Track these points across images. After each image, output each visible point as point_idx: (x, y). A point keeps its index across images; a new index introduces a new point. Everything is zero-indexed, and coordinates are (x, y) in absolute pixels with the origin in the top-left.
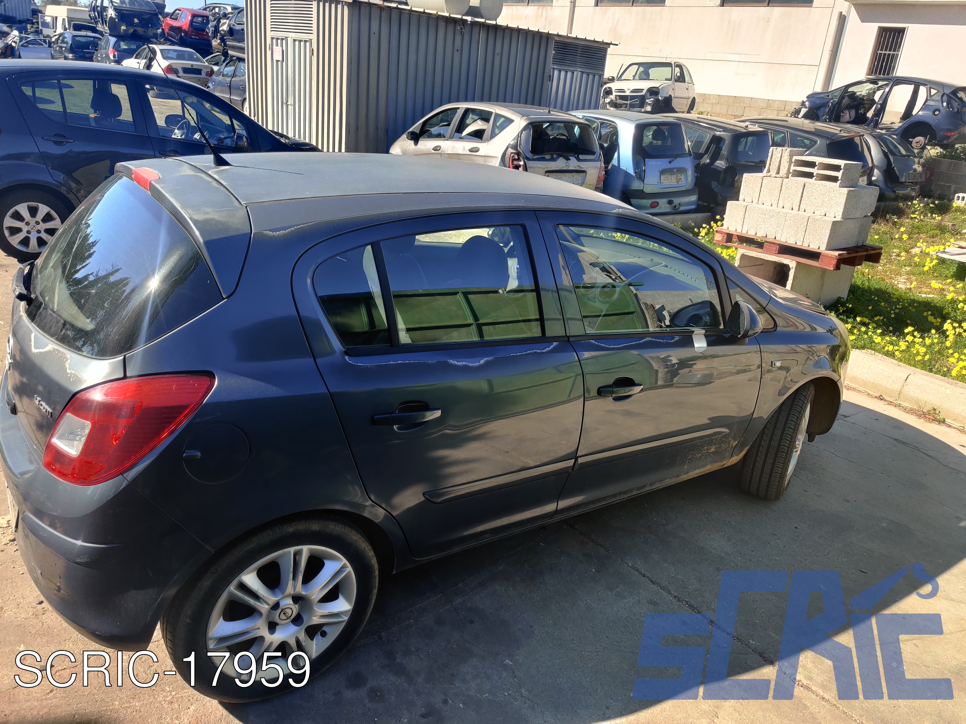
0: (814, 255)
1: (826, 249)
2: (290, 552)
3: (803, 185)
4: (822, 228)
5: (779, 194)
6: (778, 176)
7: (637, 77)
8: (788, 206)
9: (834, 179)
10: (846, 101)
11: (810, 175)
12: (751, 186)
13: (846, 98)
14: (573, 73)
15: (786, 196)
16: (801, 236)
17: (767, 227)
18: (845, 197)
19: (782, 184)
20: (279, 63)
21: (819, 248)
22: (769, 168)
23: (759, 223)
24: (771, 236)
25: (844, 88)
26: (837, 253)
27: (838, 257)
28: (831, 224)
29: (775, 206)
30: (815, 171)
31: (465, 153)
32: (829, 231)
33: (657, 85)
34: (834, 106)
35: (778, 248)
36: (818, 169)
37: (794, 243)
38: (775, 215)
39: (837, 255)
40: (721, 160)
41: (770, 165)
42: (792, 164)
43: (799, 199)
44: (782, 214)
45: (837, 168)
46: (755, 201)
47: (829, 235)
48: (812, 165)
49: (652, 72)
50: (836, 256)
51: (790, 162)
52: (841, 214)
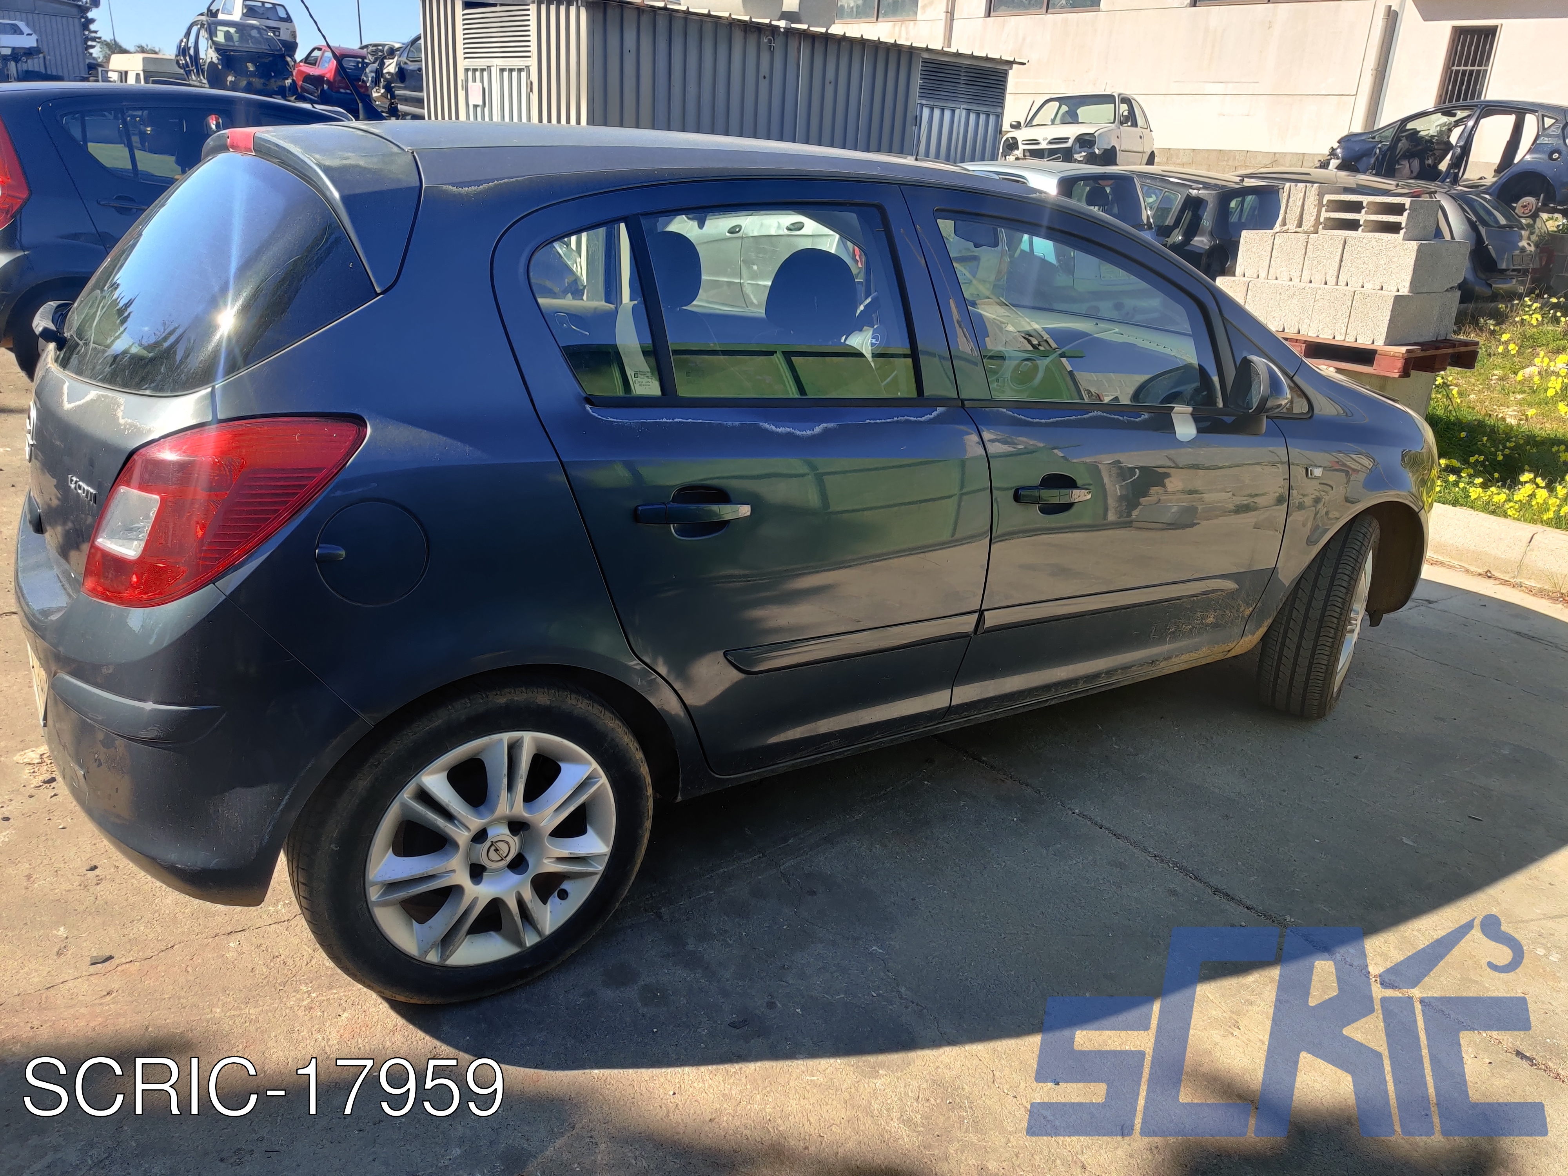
0: (1365, 356)
1: (1386, 344)
2: (501, 740)
3: (1342, 242)
4: (1377, 309)
5: (1302, 259)
6: (1299, 230)
7: (1058, 120)
8: (1318, 278)
9: (1394, 228)
10: (1403, 145)
11: (1353, 225)
12: (1254, 250)
13: (1404, 140)
14: (953, 111)
15: (1315, 263)
16: (1343, 325)
17: (1284, 315)
18: (1413, 255)
19: (1307, 242)
20: (479, 109)
21: (1373, 343)
22: (1284, 219)
23: (1270, 309)
24: (1292, 329)
25: (1399, 123)
26: (1403, 349)
27: (1406, 355)
28: (1392, 300)
29: (1296, 280)
30: (1362, 217)
31: (781, 233)
32: (1390, 313)
33: (1091, 130)
34: (1384, 154)
35: (1303, 348)
36: (1366, 213)
37: (1331, 337)
38: (1297, 293)
39: (1404, 352)
40: (1202, 235)
41: (1286, 213)
42: (1324, 209)
43: (1337, 265)
44: (1310, 291)
45: (1398, 209)
46: (1263, 275)
47: (1390, 320)
48: (1356, 207)
49: (1083, 112)
50: (1403, 354)
51: (1320, 205)
52: (1408, 284)
